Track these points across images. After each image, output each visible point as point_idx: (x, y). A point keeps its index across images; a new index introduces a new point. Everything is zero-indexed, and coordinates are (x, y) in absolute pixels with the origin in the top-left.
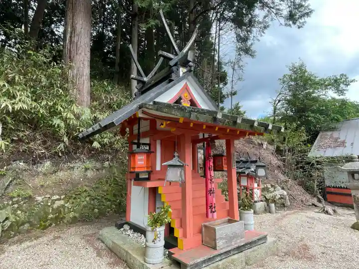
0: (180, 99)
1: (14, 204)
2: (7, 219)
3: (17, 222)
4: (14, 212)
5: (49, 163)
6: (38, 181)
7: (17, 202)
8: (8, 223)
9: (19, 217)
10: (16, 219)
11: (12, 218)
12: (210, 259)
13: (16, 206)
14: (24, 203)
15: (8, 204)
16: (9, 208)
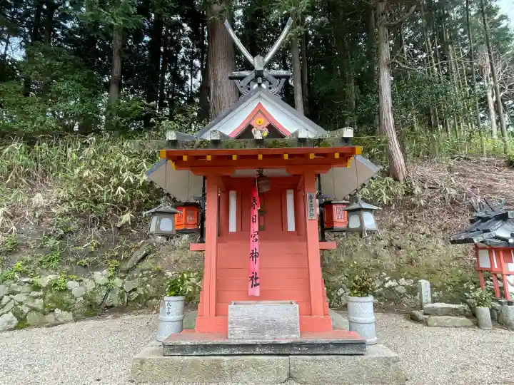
0: (250, 127)
1: (144, 277)
2: (134, 290)
3: (145, 295)
4: (143, 284)
5: (186, 236)
6: (173, 257)
7: (148, 275)
8: (135, 295)
9: (148, 290)
10: (144, 292)
11: (140, 291)
12: (206, 347)
13: (145, 279)
14: (154, 277)
15: (137, 277)
16: (136, 280)
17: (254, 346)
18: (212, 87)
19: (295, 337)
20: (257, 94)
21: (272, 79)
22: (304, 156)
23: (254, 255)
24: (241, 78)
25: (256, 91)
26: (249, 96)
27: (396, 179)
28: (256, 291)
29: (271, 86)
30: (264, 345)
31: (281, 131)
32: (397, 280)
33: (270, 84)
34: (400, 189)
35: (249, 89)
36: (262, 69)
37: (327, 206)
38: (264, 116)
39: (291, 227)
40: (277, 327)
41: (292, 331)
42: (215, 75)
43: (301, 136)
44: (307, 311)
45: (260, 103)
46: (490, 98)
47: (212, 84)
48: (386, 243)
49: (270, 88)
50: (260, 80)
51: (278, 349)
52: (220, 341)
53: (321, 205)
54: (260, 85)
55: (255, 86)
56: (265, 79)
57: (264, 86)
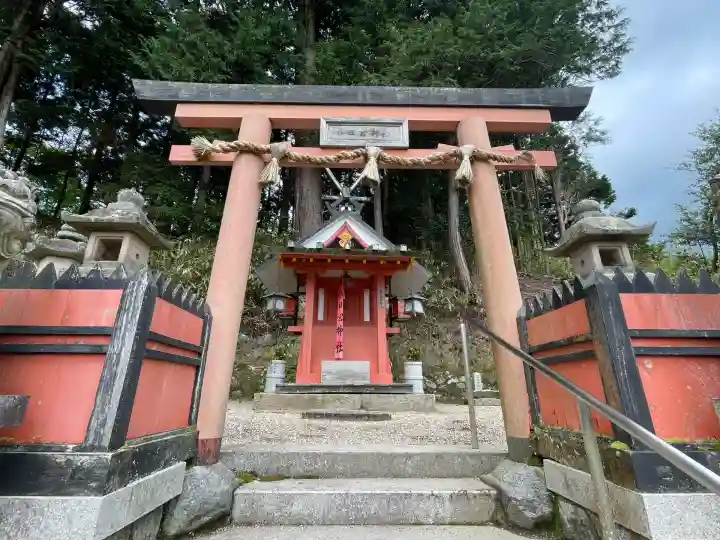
0: (337, 240)
17: (339, 387)
19: (367, 382)
20: (344, 215)
21: (356, 204)
22: (376, 262)
23: (340, 330)
24: (332, 201)
25: (343, 212)
26: (337, 217)
27: (463, 290)
28: (341, 355)
29: (355, 209)
30: (345, 387)
31: (362, 243)
32: (458, 378)
33: (355, 207)
34: (465, 300)
35: (338, 210)
36: (349, 196)
37: (393, 301)
38: (349, 231)
39: (367, 318)
40: (354, 375)
41: (364, 378)
42: (301, 188)
43: (375, 248)
44: (375, 369)
45: (346, 223)
46: (562, 220)
48: (451, 346)
49: (354, 211)
50: (347, 204)
51: (356, 390)
52: (316, 384)
53: (390, 301)
54: (346, 208)
55: (343, 208)
56: (350, 204)
57: (349, 209)
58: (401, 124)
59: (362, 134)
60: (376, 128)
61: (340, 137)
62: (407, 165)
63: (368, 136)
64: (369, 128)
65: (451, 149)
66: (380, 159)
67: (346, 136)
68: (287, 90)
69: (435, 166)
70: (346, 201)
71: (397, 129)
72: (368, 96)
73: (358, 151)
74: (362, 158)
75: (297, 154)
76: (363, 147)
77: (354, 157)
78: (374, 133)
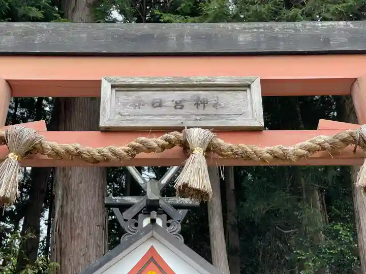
18: (60, 197)
20: (149, 234)
24: (124, 207)
25: (147, 229)
26: (137, 238)
29: (169, 221)
33: (169, 218)
35: (136, 225)
36: (157, 198)
38: (159, 267)
45: (152, 248)
47: (60, 192)
49: (168, 225)
50: (154, 214)
54: (153, 221)
55: (146, 222)
56: (161, 212)
57: (159, 222)
58: (249, 86)
59: (179, 105)
60: (203, 94)
61: (137, 111)
62: (263, 160)
63: (189, 109)
64: (189, 94)
65: (344, 129)
66: (210, 150)
67: (149, 110)
68: (42, 31)
69: (317, 160)
70: (152, 207)
71: (240, 95)
72: (187, 40)
73: (172, 136)
74: (177, 148)
75: (56, 145)
76: (180, 129)
77: (163, 148)
78: (199, 103)
